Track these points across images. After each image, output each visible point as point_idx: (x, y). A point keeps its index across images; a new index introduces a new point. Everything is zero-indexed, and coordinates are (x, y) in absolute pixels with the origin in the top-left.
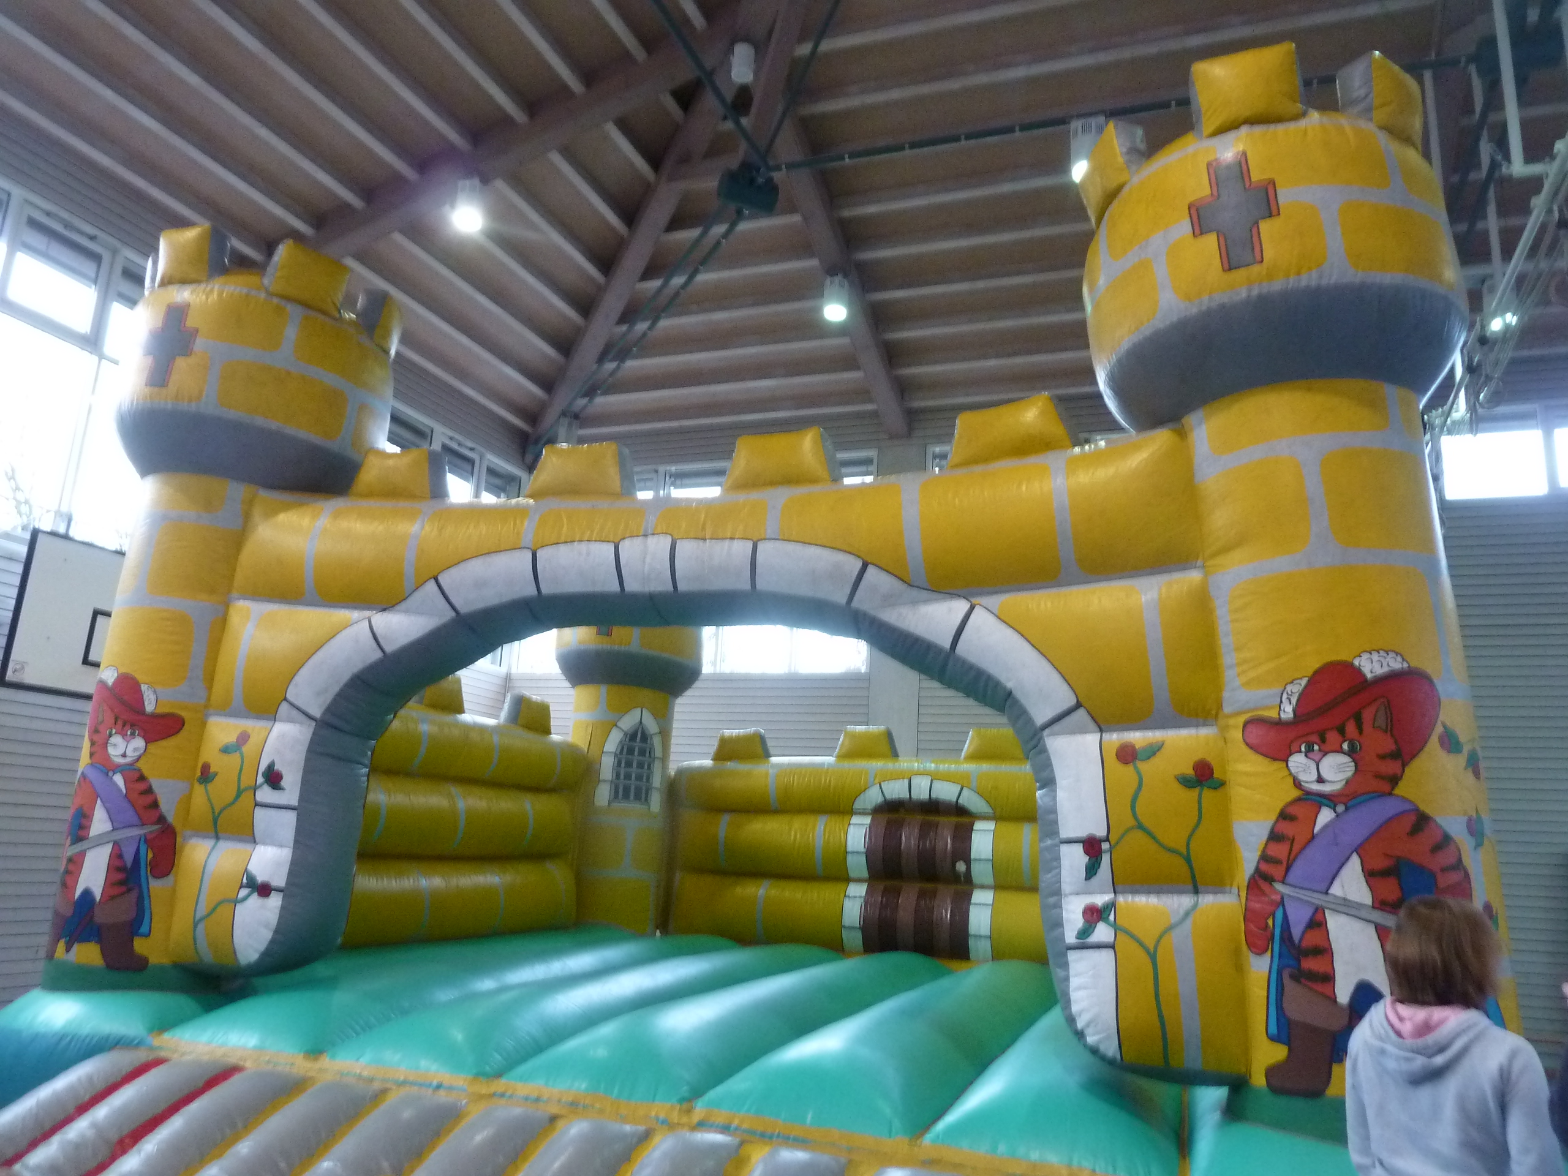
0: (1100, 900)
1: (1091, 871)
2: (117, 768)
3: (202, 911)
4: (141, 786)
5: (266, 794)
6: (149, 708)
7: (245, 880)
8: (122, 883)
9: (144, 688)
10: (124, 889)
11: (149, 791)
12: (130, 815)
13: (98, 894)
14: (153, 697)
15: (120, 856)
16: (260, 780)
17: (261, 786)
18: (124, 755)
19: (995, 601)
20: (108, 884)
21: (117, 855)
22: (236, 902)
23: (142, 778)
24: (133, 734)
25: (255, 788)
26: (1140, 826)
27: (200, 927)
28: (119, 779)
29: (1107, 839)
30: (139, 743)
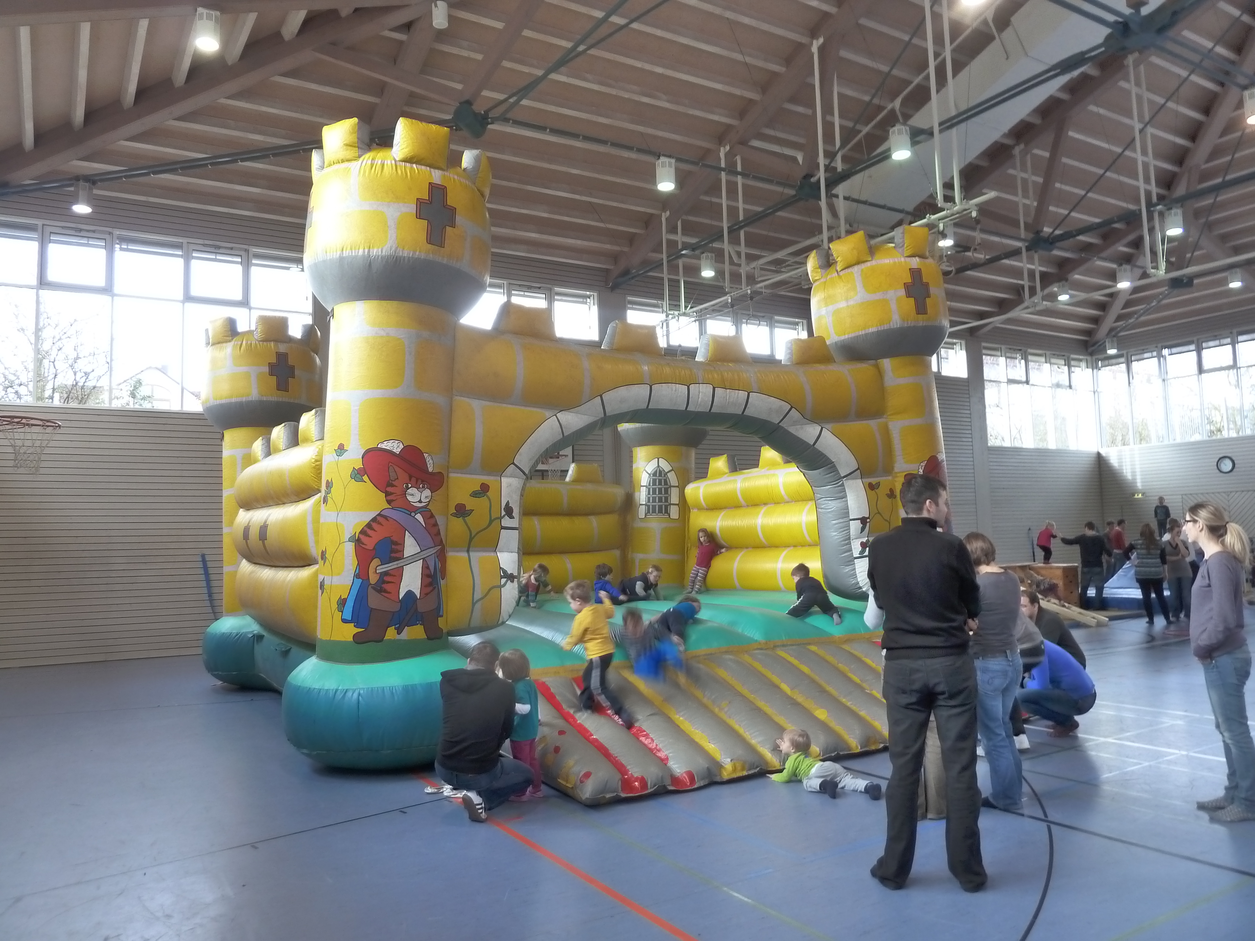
0: (864, 540)
1: (863, 529)
2: (416, 510)
3: (477, 596)
4: (432, 521)
5: (506, 522)
6: (430, 470)
7: (502, 574)
8: (430, 584)
9: (426, 455)
10: (431, 588)
11: (436, 525)
12: (429, 541)
13: (417, 593)
14: (431, 461)
15: (428, 568)
16: (503, 513)
17: (504, 516)
18: (420, 501)
19: (829, 426)
20: (423, 586)
21: (425, 567)
22: (501, 587)
23: (432, 516)
24: (423, 487)
25: (501, 518)
26: (879, 513)
27: (478, 606)
28: (419, 517)
29: (868, 518)
30: (427, 492)
